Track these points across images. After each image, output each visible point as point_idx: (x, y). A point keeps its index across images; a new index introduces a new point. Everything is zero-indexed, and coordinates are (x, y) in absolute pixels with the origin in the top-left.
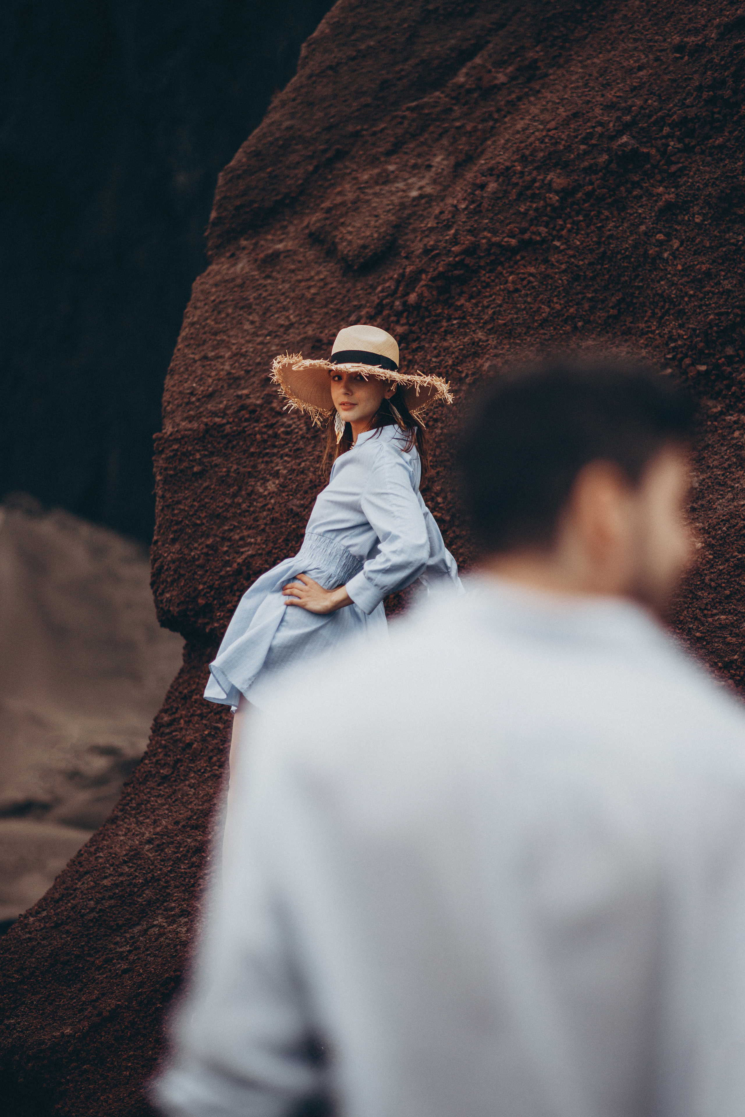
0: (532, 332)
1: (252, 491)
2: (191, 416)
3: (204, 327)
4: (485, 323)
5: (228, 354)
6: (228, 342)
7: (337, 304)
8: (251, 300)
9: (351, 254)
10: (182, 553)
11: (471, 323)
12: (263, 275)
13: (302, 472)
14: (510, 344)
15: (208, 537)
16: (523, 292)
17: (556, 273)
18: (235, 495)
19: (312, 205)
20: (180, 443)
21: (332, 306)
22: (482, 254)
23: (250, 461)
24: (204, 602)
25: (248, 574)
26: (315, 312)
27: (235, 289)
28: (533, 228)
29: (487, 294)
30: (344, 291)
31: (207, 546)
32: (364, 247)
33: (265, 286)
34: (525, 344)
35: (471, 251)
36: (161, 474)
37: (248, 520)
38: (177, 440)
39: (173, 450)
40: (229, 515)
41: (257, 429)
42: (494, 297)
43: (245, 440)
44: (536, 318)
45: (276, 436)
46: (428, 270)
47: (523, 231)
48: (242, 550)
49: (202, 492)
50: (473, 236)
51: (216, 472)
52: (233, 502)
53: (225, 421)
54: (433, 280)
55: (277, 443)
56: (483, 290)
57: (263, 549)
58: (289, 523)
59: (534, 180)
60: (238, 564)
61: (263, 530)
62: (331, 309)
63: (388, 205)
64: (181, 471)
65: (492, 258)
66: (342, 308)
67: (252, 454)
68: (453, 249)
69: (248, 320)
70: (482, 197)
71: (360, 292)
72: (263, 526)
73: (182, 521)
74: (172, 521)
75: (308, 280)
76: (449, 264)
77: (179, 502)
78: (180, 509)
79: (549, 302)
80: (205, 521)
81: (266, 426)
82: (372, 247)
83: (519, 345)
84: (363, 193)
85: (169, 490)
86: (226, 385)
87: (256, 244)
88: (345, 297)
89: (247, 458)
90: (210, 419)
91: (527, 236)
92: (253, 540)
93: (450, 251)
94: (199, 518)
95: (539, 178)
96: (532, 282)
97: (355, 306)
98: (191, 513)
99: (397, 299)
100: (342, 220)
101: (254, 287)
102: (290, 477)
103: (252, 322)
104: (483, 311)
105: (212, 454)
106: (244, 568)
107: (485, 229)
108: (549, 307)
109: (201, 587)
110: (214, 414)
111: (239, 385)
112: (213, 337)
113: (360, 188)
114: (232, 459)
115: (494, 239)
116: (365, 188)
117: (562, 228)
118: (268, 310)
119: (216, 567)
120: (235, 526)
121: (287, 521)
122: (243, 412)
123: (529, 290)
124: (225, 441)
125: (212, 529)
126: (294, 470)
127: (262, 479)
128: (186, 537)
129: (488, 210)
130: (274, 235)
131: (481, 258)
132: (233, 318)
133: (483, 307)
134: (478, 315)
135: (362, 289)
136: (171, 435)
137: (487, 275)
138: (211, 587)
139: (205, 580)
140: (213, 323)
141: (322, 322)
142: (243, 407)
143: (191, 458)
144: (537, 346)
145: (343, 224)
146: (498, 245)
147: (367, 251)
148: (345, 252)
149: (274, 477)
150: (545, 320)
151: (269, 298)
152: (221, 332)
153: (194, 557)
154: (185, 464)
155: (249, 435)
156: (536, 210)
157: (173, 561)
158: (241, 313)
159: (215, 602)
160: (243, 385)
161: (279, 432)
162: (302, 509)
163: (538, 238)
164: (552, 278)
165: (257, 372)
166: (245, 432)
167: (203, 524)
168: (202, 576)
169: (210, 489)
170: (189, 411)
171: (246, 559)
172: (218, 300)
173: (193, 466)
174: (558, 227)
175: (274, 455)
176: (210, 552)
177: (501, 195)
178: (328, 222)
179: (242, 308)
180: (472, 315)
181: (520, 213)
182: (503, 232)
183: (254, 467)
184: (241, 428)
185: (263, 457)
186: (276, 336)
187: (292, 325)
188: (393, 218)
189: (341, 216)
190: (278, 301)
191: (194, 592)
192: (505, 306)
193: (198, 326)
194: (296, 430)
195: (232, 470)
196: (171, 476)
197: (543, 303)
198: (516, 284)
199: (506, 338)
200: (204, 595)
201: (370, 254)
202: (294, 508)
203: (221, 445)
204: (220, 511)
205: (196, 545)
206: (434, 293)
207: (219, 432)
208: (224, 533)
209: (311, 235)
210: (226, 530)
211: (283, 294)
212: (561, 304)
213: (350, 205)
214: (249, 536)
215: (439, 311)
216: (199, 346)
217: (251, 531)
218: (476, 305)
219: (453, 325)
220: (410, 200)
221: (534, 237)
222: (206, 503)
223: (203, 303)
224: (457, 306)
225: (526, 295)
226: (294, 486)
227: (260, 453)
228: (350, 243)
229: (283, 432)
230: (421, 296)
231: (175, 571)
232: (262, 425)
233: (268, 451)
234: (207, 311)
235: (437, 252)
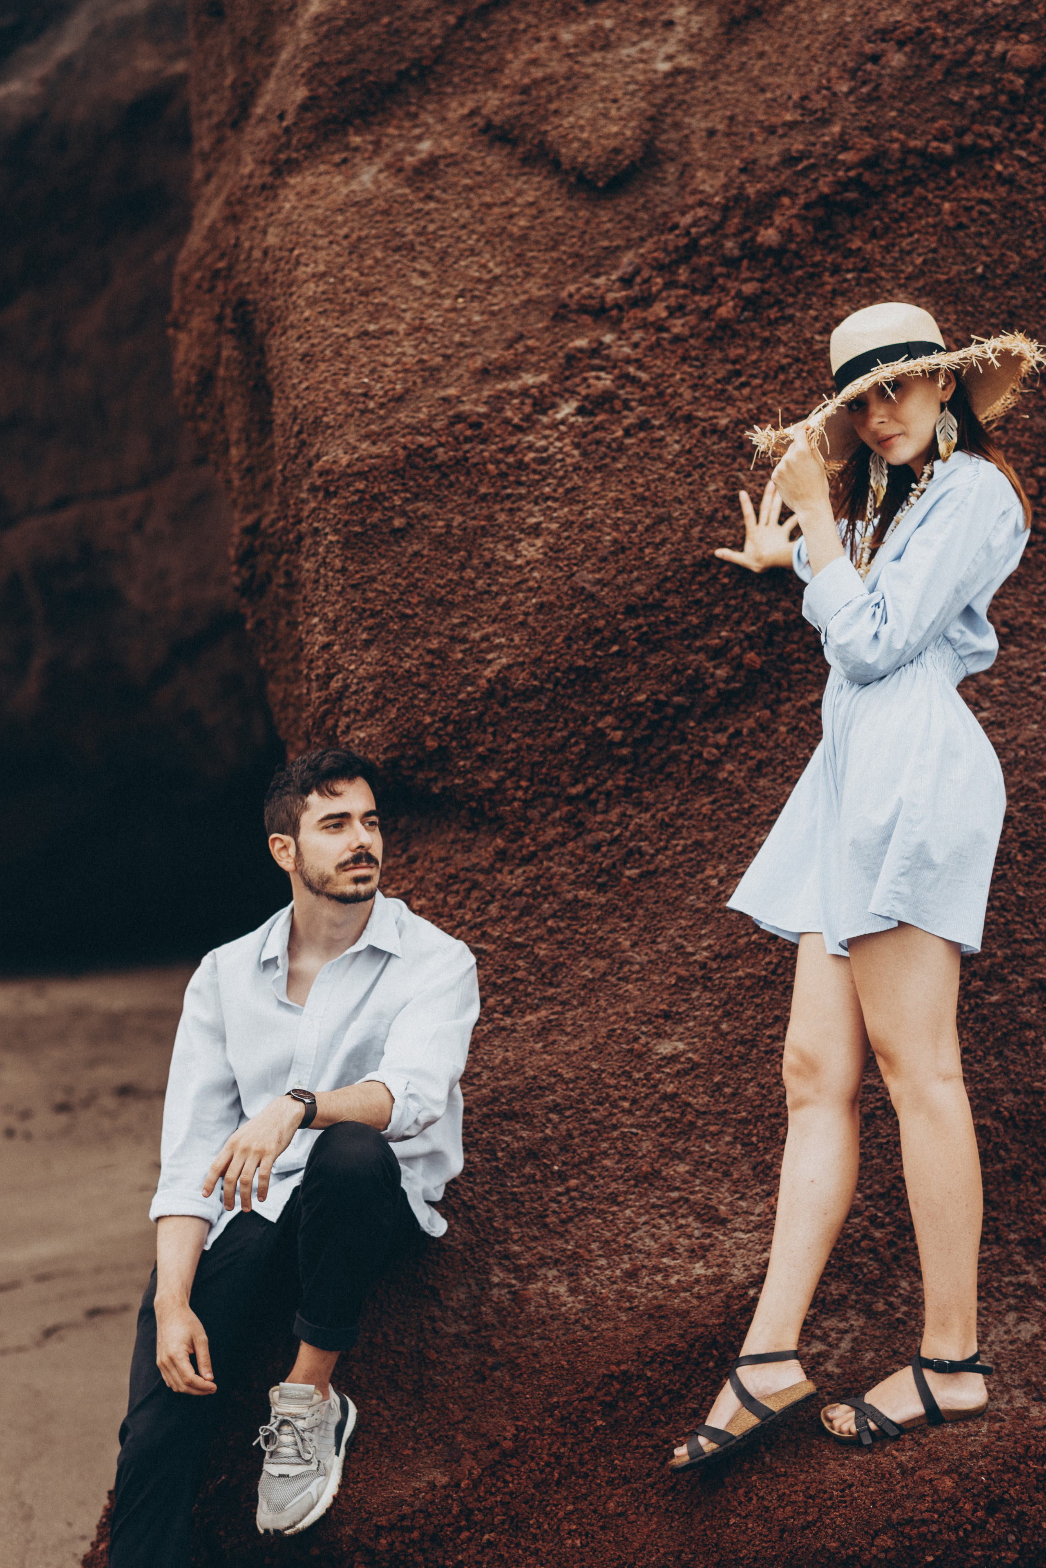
0: (991, 294)
1: (493, 559)
2: (373, 433)
3: (342, 281)
4: (908, 278)
5: (402, 328)
6: (394, 308)
7: (573, 245)
8: (411, 237)
9: (591, 161)
10: (386, 664)
11: (882, 278)
12: (422, 195)
13: (591, 527)
14: (956, 313)
15: (426, 635)
16: (973, 229)
17: (1028, 201)
18: (463, 567)
19: (456, 80)
20: (366, 479)
21: (563, 248)
22: (891, 167)
23: (481, 508)
24: (435, 744)
25: (506, 696)
26: (533, 257)
27: (378, 218)
28: (977, 128)
29: (905, 231)
30: (580, 224)
31: (430, 651)
32: (617, 151)
33: (428, 213)
34: (981, 313)
35: (870, 163)
36: (336, 531)
37: (491, 607)
38: (361, 475)
39: (358, 491)
40: (458, 599)
41: (486, 454)
42: (916, 236)
43: (468, 473)
44: (999, 272)
45: (521, 465)
46: (794, 190)
47: (961, 132)
48: (490, 656)
49: (409, 562)
50: (871, 136)
51: (427, 527)
52: (462, 578)
53: (434, 443)
54: (807, 206)
55: (524, 478)
56: (894, 226)
57: (527, 655)
58: (576, 611)
59: (971, 52)
60: (489, 681)
61: (523, 624)
62: (564, 252)
63: (628, 83)
64: (374, 526)
65: (908, 173)
66: (583, 251)
67: (484, 498)
68: (841, 157)
69: (415, 270)
70: (880, 75)
71: (609, 226)
72: (521, 618)
73: (381, 611)
74: (364, 610)
75: (505, 204)
76: (838, 182)
77: (372, 579)
78: (376, 590)
79: (1018, 247)
80: (418, 610)
81: (501, 450)
82: (628, 152)
83: (972, 315)
84: (577, 62)
85: (352, 559)
86: (419, 381)
87: (377, 143)
88: (584, 232)
89: (476, 502)
90: (409, 438)
91: (968, 139)
92: (503, 640)
93: (834, 160)
94: (408, 605)
95: (979, 47)
96: (988, 214)
97: (606, 248)
98: (395, 597)
99: (726, 237)
100: (553, 106)
101: (408, 215)
102: (566, 534)
103: (424, 274)
104: (901, 259)
105: (416, 497)
106: (499, 687)
107: (892, 127)
108: (1019, 253)
109: (428, 720)
110: (415, 430)
111: (439, 380)
112: (363, 299)
113: (569, 55)
114: (449, 507)
115: (913, 143)
116: (576, 54)
117: (1029, 129)
118: (444, 255)
119: (448, 687)
120: (469, 618)
121: (572, 607)
122: (459, 426)
123: (982, 226)
124: (436, 476)
125: (432, 623)
126: (573, 523)
127: (506, 538)
128: (391, 638)
129: (892, 97)
130: (399, 127)
131: (888, 172)
132: (388, 267)
133: (902, 251)
134: (893, 265)
135: (610, 220)
136: (348, 466)
137: (901, 201)
138: (445, 720)
139: (433, 707)
140: (356, 274)
141: (552, 274)
142: (459, 418)
143: (386, 504)
144: (1002, 317)
145: (556, 112)
146: (922, 153)
147: (620, 157)
148: (580, 159)
149: (528, 534)
150: (1015, 275)
151: (441, 233)
152: (374, 289)
153: (408, 671)
154: (377, 516)
155: (475, 465)
156: (980, 98)
157: (371, 678)
158: (397, 257)
159: (454, 744)
160: (445, 381)
161: (527, 459)
162: (598, 587)
163: (987, 144)
164: (1021, 208)
165: (460, 359)
166: (466, 459)
167: (416, 615)
168: (427, 702)
169: (423, 556)
170: (368, 425)
171: (499, 672)
172: (354, 236)
173: (391, 518)
174: (1020, 127)
175: (521, 497)
176: (437, 662)
177: (910, 73)
178: (527, 109)
179: (397, 249)
180: (882, 265)
181: (952, 102)
182: (924, 132)
183: (491, 518)
184: (461, 453)
185: (502, 501)
186: (474, 298)
187: (496, 278)
188: (643, 105)
189: (550, 100)
190: (459, 239)
191: (415, 727)
192: (942, 251)
193: (332, 280)
194: (560, 456)
195: (455, 524)
196: (356, 534)
197: (1010, 249)
198: (957, 216)
199: (950, 303)
200: (435, 733)
201: (626, 162)
202: (587, 586)
203: (431, 482)
204: (443, 592)
205: (407, 650)
206: (810, 228)
207: (426, 460)
208: (452, 630)
209: (488, 127)
210: (456, 625)
211: (464, 227)
212: (1037, 250)
213: (562, 82)
214: (495, 634)
215: (818, 258)
216: (343, 313)
217: (496, 626)
218: (887, 249)
219: (846, 280)
220: (660, 75)
221: (980, 141)
222: (418, 580)
223: (326, 240)
224: (850, 250)
225: (979, 235)
226: (579, 549)
227: (497, 495)
228: (586, 144)
229: (534, 460)
230: (788, 234)
231: (377, 694)
232: (493, 447)
233: (509, 491)
234: (338, 255)
235: (812, 161)
